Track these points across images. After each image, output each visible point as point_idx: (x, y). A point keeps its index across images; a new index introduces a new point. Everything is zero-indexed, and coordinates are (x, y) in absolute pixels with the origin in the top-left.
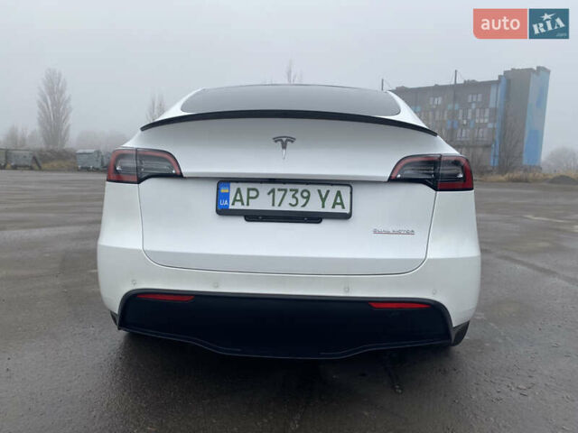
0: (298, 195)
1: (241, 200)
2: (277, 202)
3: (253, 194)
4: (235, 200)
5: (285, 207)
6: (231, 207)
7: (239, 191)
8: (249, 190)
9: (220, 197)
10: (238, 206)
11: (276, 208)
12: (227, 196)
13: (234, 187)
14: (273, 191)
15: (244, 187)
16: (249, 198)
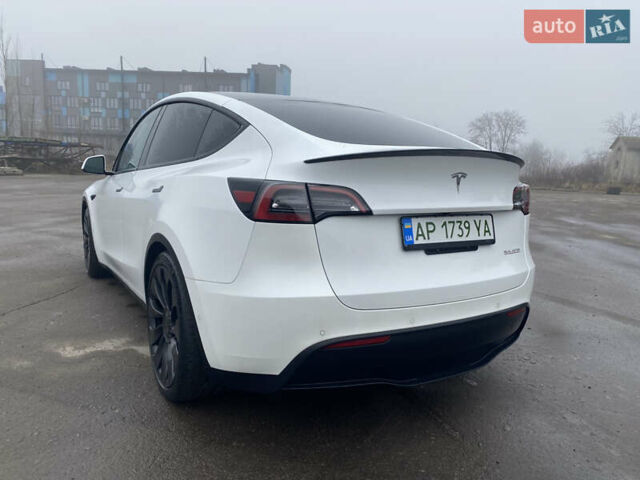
0: (462, 226)
1: (423, 235)
2: (449, 235)
3: (431, 228)
4: (418, 235)
5: (456, 239)
6: (416, 242)
7: (419, 226)
8: (427, 224)
9: (404, 233)
10: (421, 241)
11: (449, 240)
12: (410, 231)
13: (415, 222)
14: (445, 224)
15: (423, 221)
16: (428, 232)
